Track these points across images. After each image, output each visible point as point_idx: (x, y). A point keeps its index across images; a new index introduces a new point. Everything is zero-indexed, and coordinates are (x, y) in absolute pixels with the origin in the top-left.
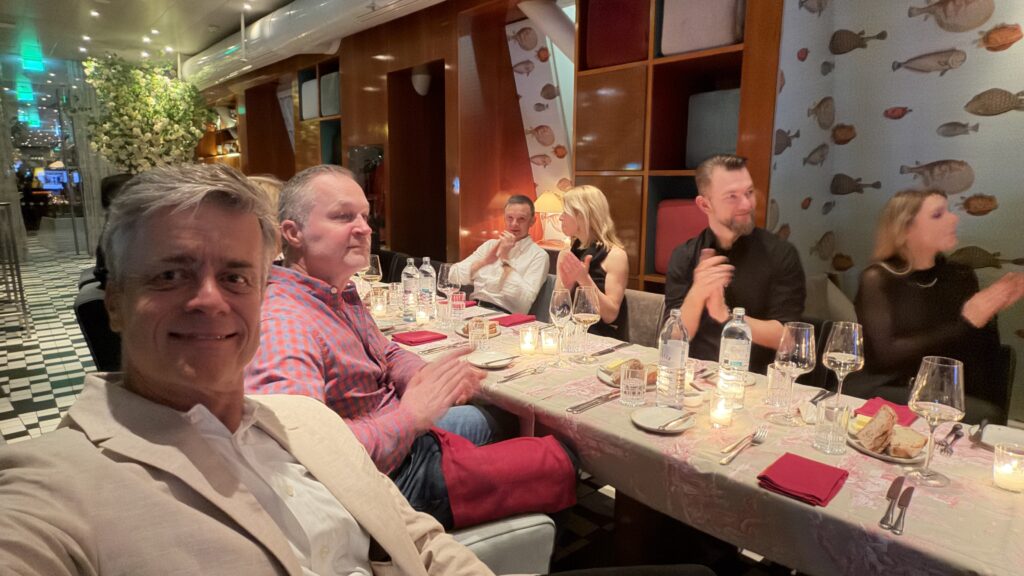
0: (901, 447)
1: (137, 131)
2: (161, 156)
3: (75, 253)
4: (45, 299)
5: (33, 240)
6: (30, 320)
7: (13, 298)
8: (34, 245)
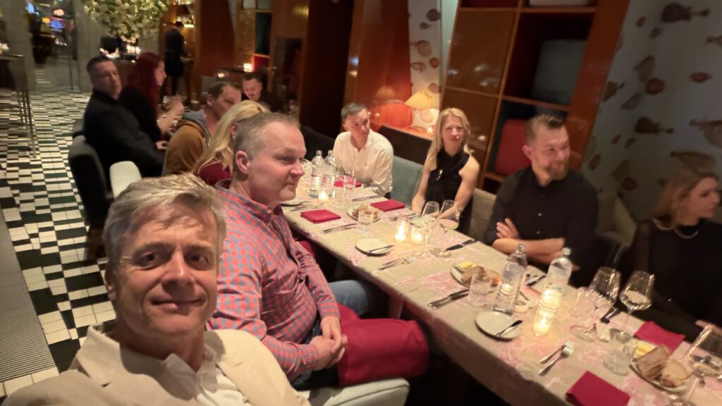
0: (669, 379)
2: (135, 22)
3: (70, 87)
4: (47, 125)
5: (39, 72)
6: (36, 142)
7: (24, 121)
8: (41, 76)
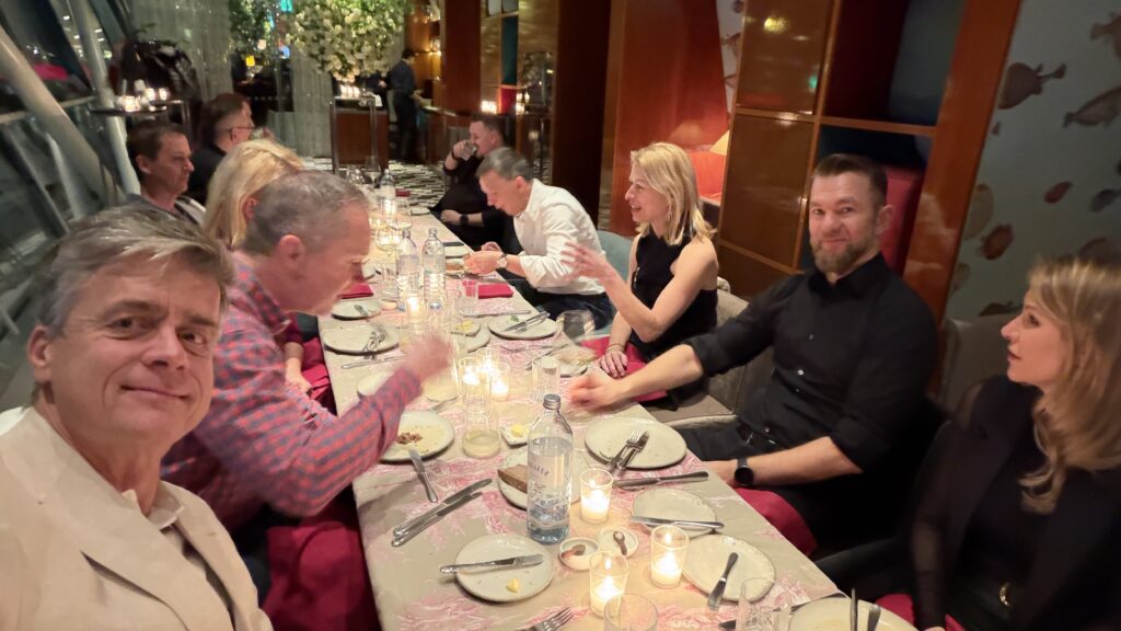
1: (327, 22)
2: (352, 52)
